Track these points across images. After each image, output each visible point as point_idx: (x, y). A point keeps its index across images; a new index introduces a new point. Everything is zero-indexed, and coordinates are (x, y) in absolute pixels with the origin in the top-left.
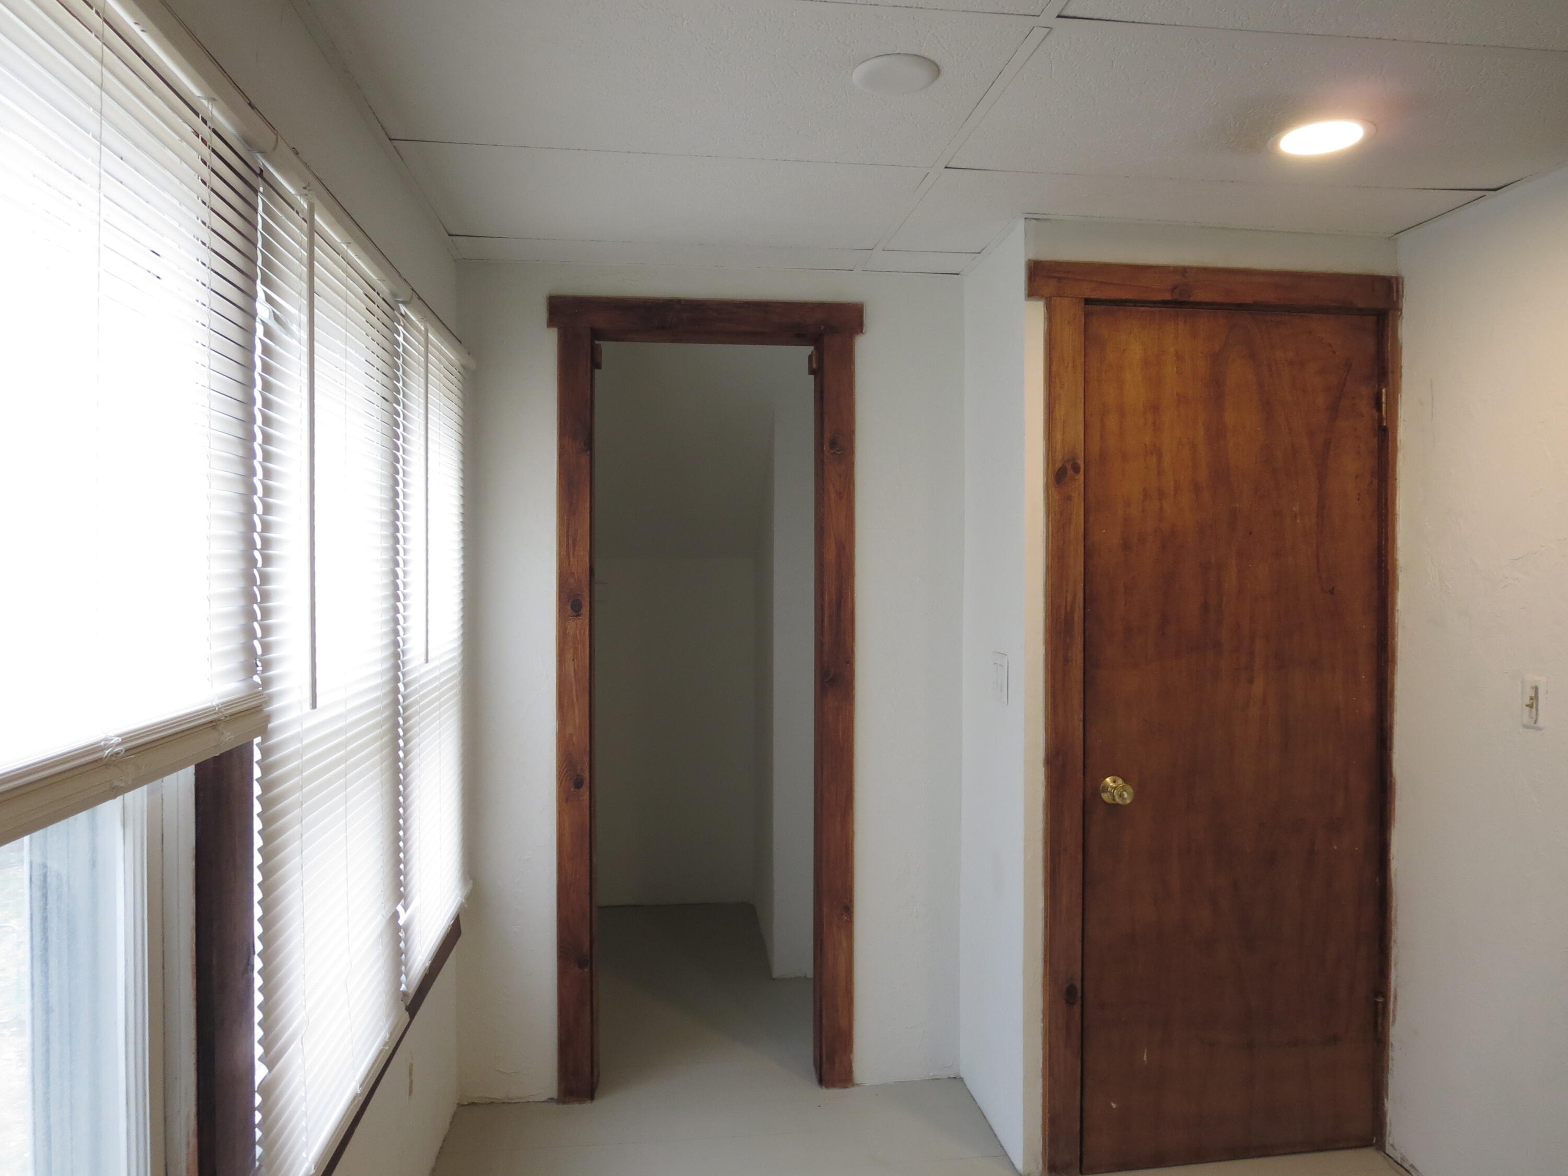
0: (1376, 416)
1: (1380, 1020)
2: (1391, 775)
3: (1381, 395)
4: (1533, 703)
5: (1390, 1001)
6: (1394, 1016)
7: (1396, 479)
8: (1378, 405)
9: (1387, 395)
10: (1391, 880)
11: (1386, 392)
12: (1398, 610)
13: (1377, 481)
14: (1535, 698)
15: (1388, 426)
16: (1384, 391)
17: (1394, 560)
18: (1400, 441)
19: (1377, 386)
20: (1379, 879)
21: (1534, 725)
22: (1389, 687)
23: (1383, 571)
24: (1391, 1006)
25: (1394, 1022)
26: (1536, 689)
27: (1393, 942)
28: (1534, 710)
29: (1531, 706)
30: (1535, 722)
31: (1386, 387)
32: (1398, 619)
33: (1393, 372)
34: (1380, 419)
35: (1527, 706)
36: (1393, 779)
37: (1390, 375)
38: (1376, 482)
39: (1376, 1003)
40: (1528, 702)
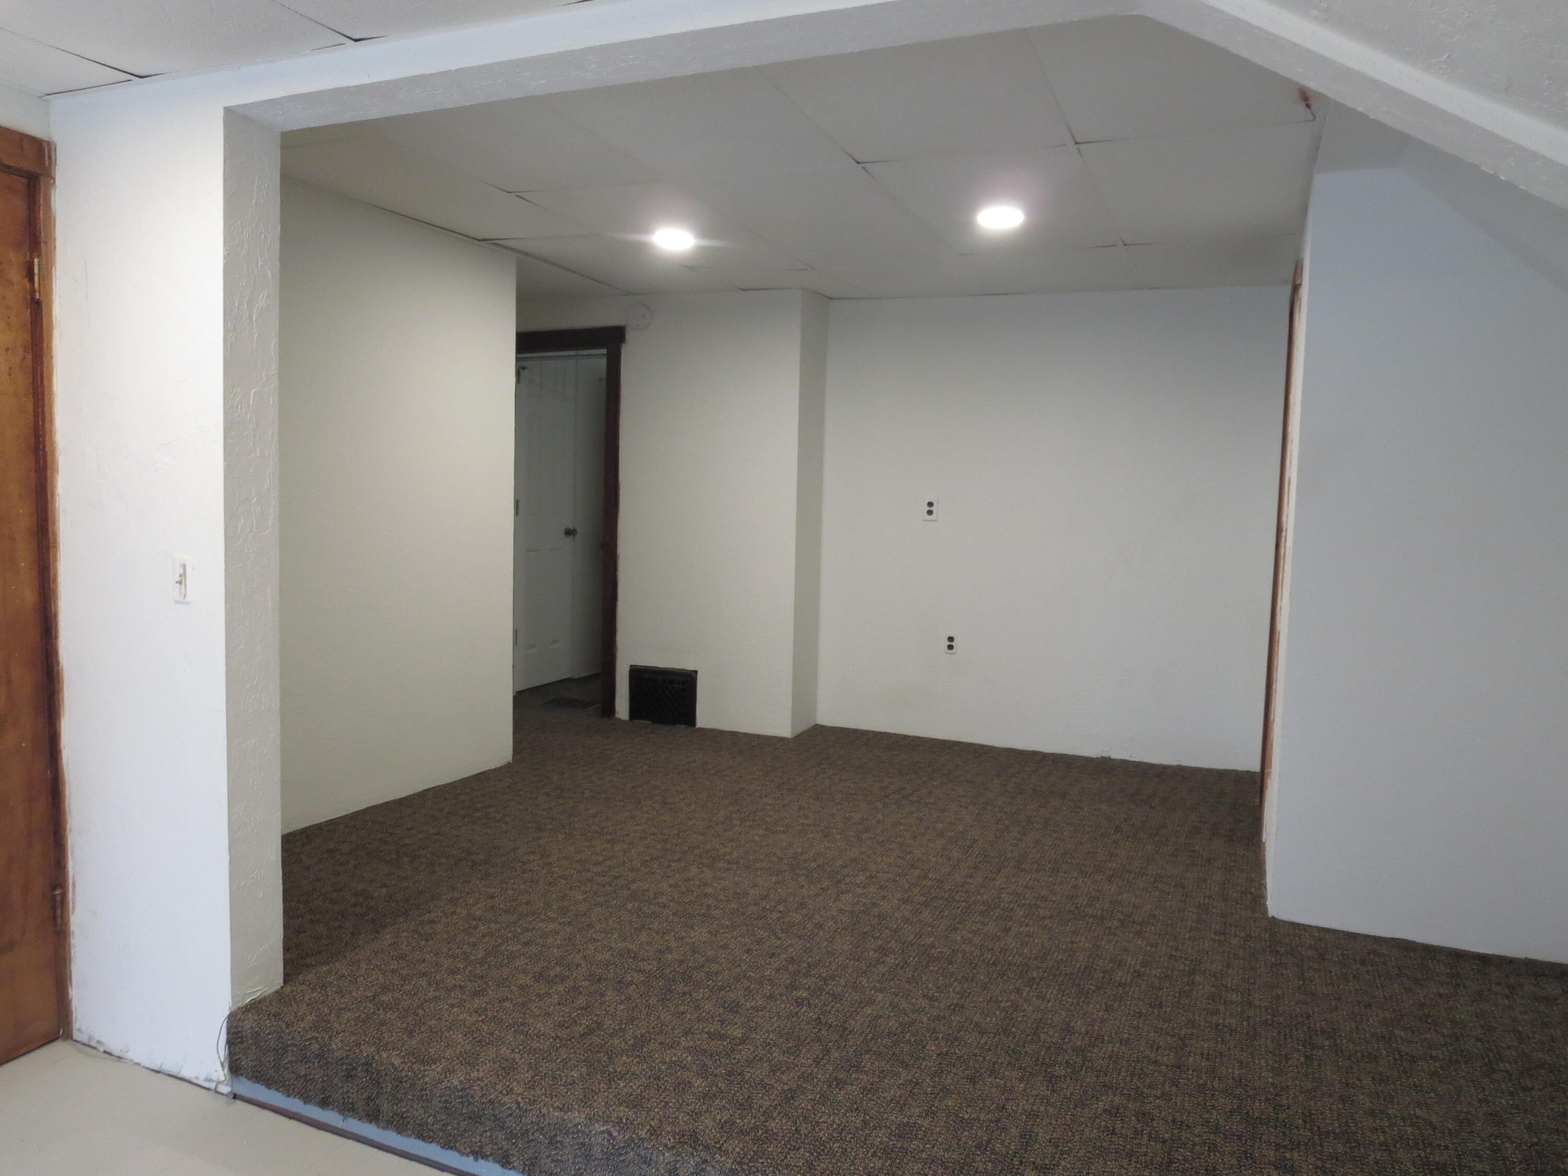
0: (28, 287)
1: (59, 912)
2: (58, 663)
3: (33, 265)
4: (181, 581)
5: (69, 889)
6: (74, 903)
7: (52, 357)
8: (30, 275)
9: (39, 265)
10: (62, 771)
11: (39, 262)
12: (58, 494)
13: (31, 357)
14: (183, 575)
15: (41, 299)
16: (36, 261)
17: (53, 443)
18: (56, 318)
19: (28, 254)
20: (50, 772)
21: (183, 600)
22: (52, 574)
23: (41, 453)
24: (70, 895)
25: (74, 909)
26: (184, 566)
27: (68, 831)
28: (183, 585)
29: (180, 583)
30: (184, 597)
31: (38, 257)
32: (59, 504)
33: (46, 243)
34: (33, 292)
35: (177, 582)
36: (60, 668)
37: (43, 245)
38: (29, 357)
39: (54, 897)
40: (178, 579)
